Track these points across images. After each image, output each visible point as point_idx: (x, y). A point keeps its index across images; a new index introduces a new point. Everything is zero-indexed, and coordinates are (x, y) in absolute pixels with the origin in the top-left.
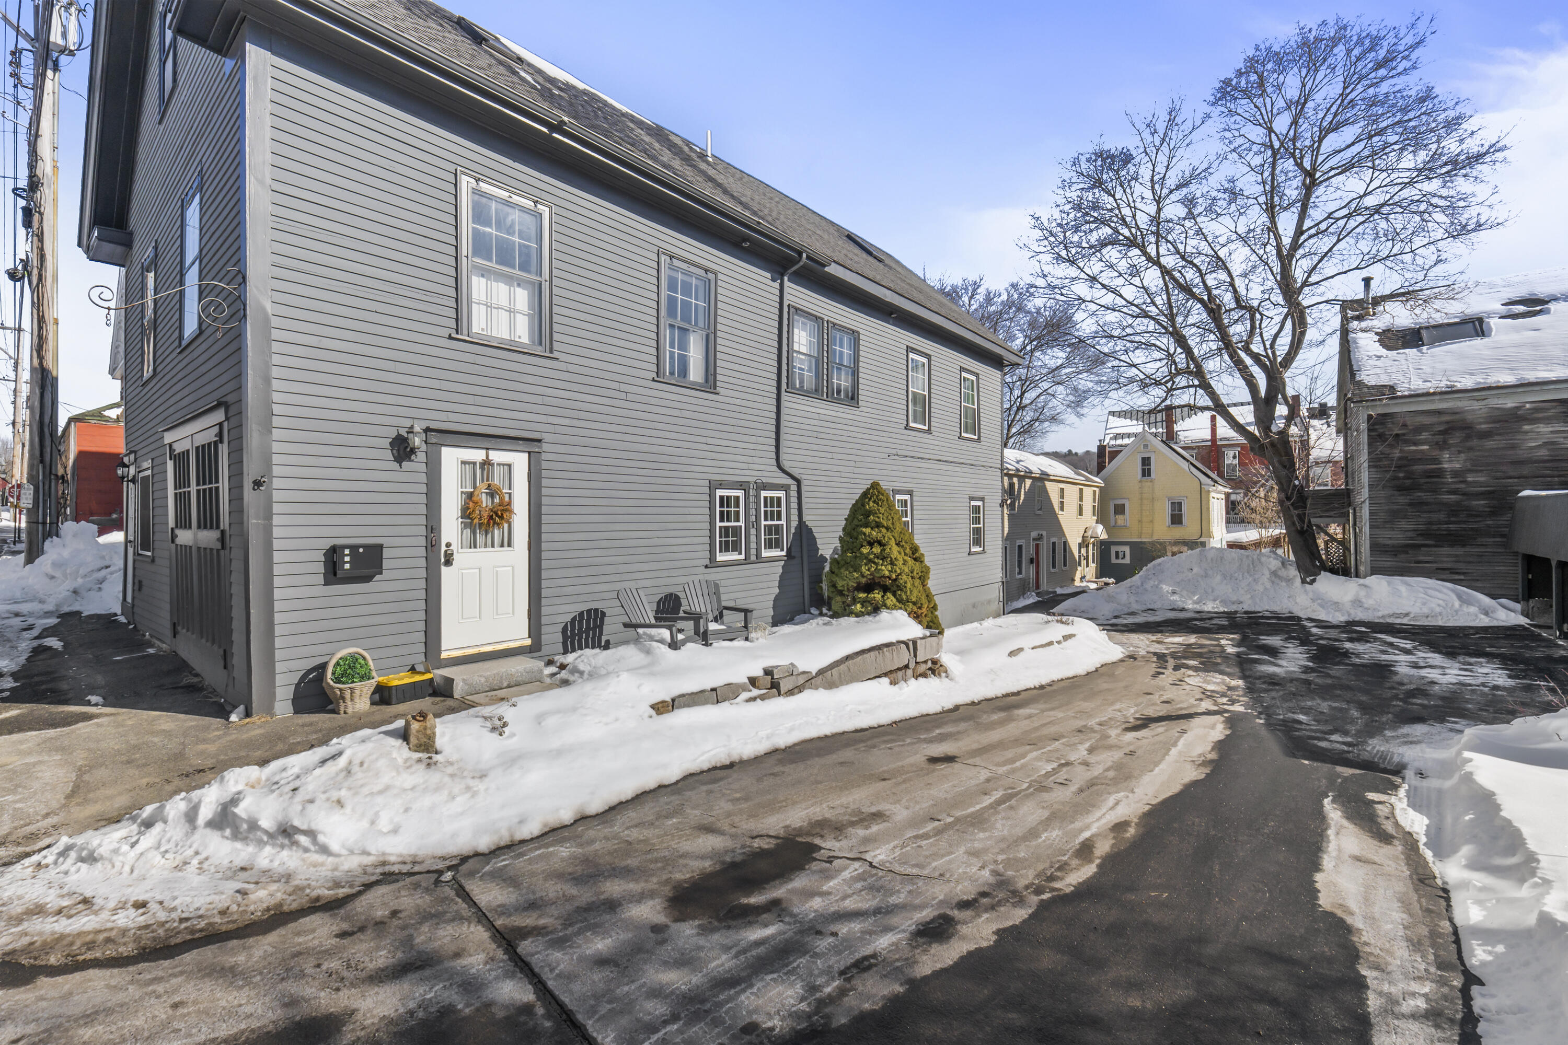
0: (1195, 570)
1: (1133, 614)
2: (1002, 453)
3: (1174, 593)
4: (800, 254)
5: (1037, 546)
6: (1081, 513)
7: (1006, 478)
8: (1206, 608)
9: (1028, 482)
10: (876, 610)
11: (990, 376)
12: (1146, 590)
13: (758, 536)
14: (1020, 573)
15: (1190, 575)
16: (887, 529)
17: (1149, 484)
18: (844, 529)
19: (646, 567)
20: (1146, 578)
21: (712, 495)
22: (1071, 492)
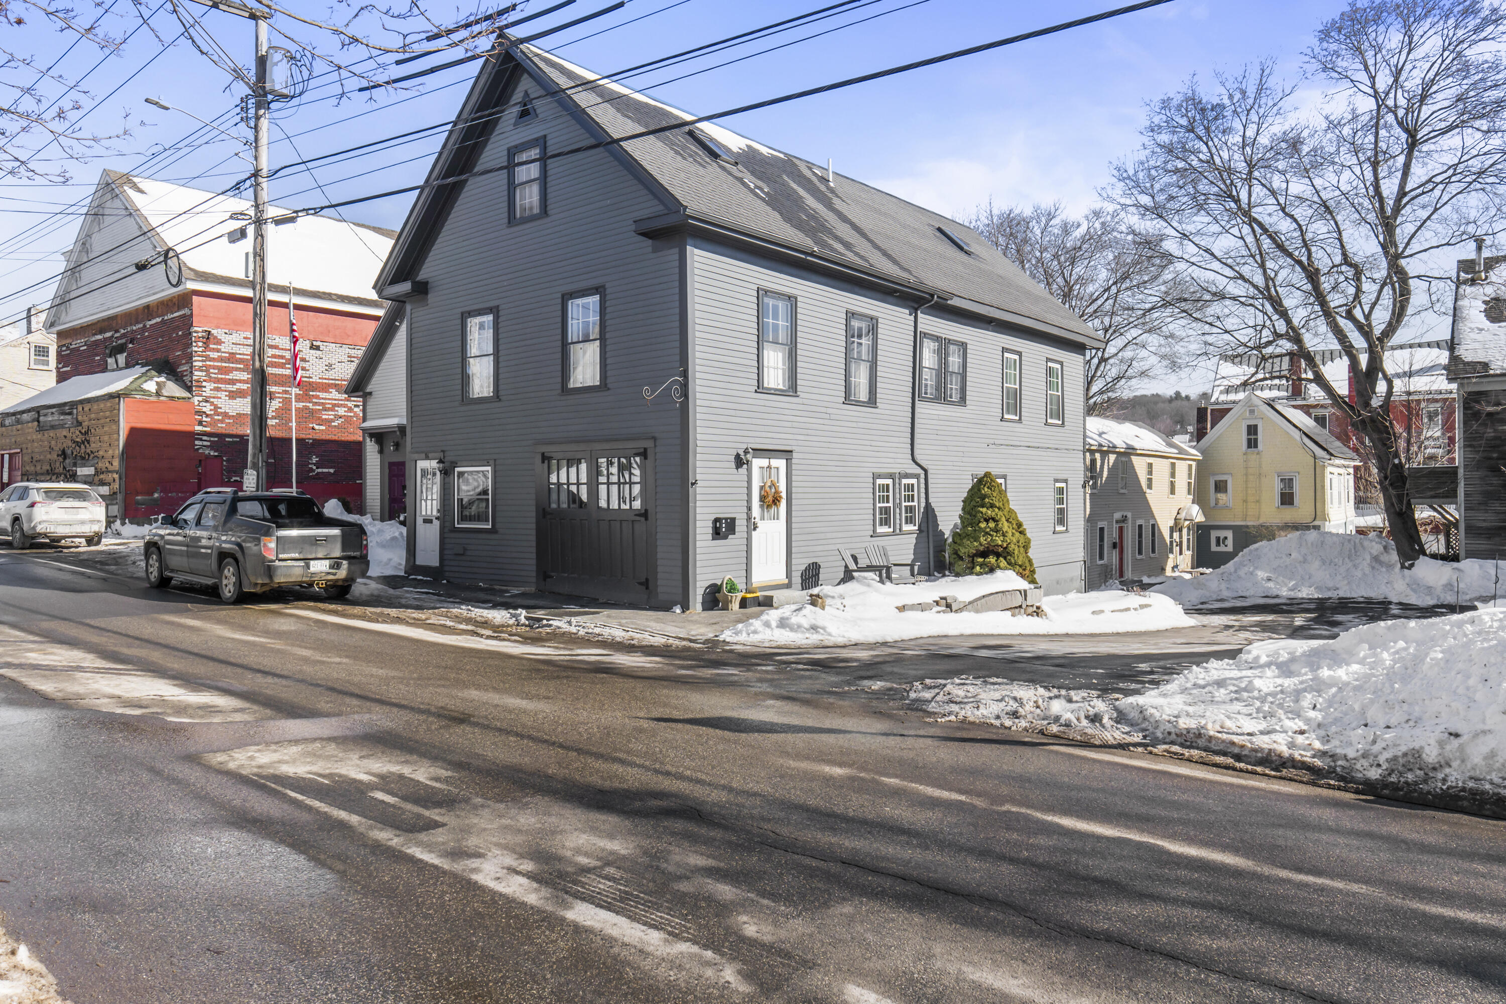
0: (1293, 555)
1: (1222, 600)
2: (1084, 421)
3: (1269, 580)
4: (932, 296)
5: (1121, 529)
6: (1173, 492)
7: (1088, 454)
8: (1300, 595)
9: (1112, 457)
10: (992, 570)
11: (1074, 364)
12: (1240, 577)
13: (900, 514)
14: (1101, 558)
15: (1288, 561)
16: (999, 508)
17: (1254, 457)
18: (963, 509)
19: (840, 535)
20: (1242, 564)
21: (874, 484)
22: (1161, 468)
